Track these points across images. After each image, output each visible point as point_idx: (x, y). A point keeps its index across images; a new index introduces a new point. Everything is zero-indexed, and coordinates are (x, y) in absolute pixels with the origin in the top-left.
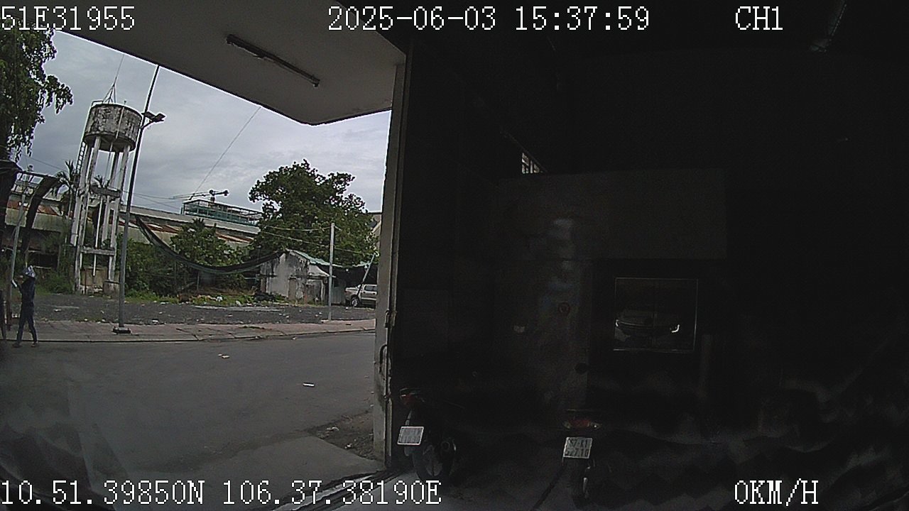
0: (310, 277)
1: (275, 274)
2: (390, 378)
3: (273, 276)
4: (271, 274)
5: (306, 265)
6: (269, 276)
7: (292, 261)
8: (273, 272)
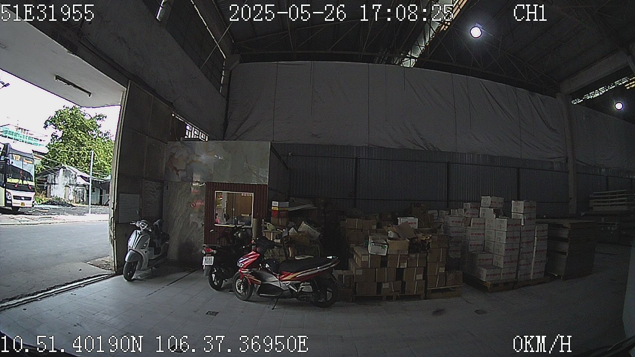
0: (77, 185)
1: (56, 183)
2: (114, 231)
3: (55, 184)
4: (54, 182)
5: (76, 178)
6: (52, 184)
7: (67, 173)
8: (55, 181)
